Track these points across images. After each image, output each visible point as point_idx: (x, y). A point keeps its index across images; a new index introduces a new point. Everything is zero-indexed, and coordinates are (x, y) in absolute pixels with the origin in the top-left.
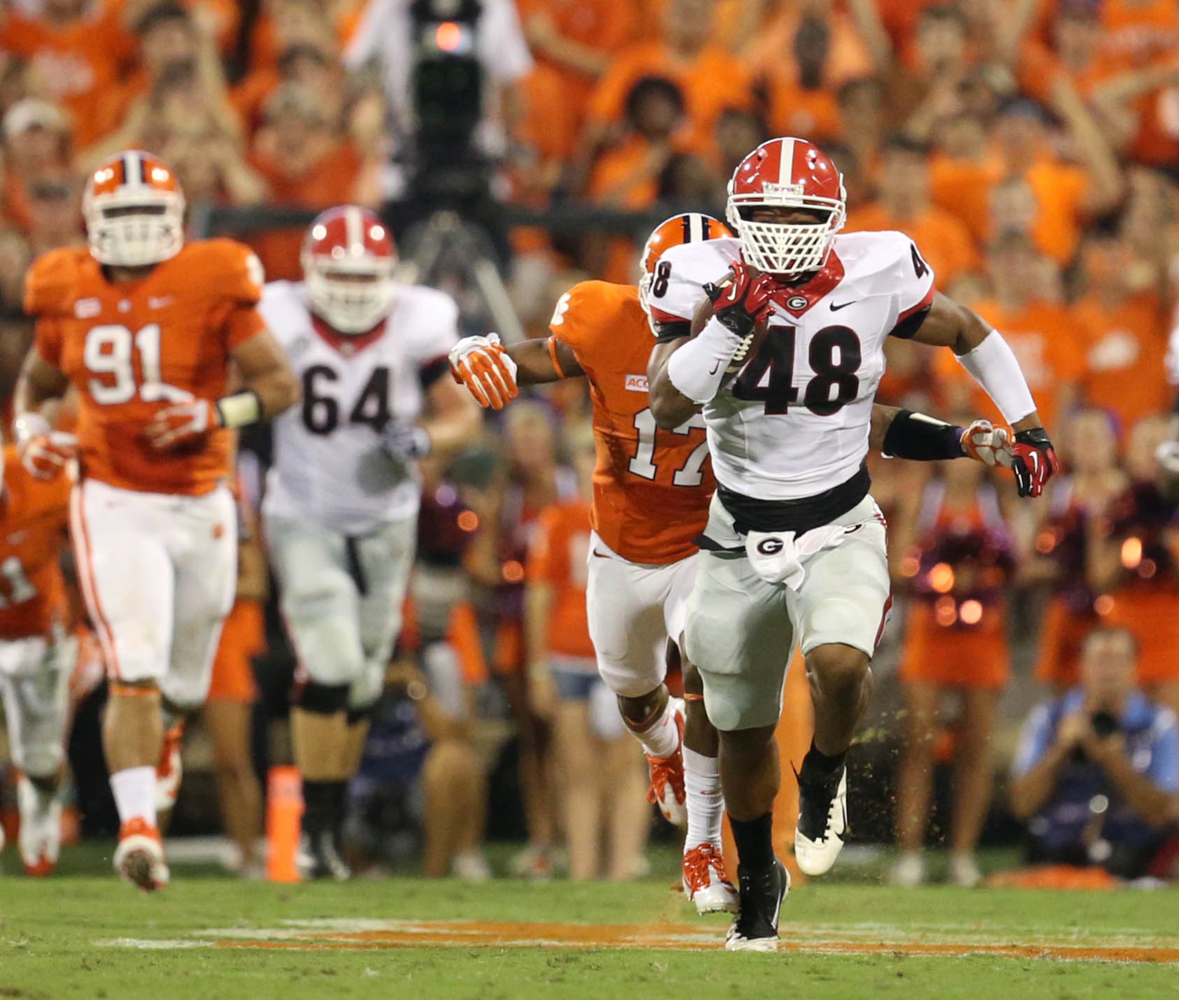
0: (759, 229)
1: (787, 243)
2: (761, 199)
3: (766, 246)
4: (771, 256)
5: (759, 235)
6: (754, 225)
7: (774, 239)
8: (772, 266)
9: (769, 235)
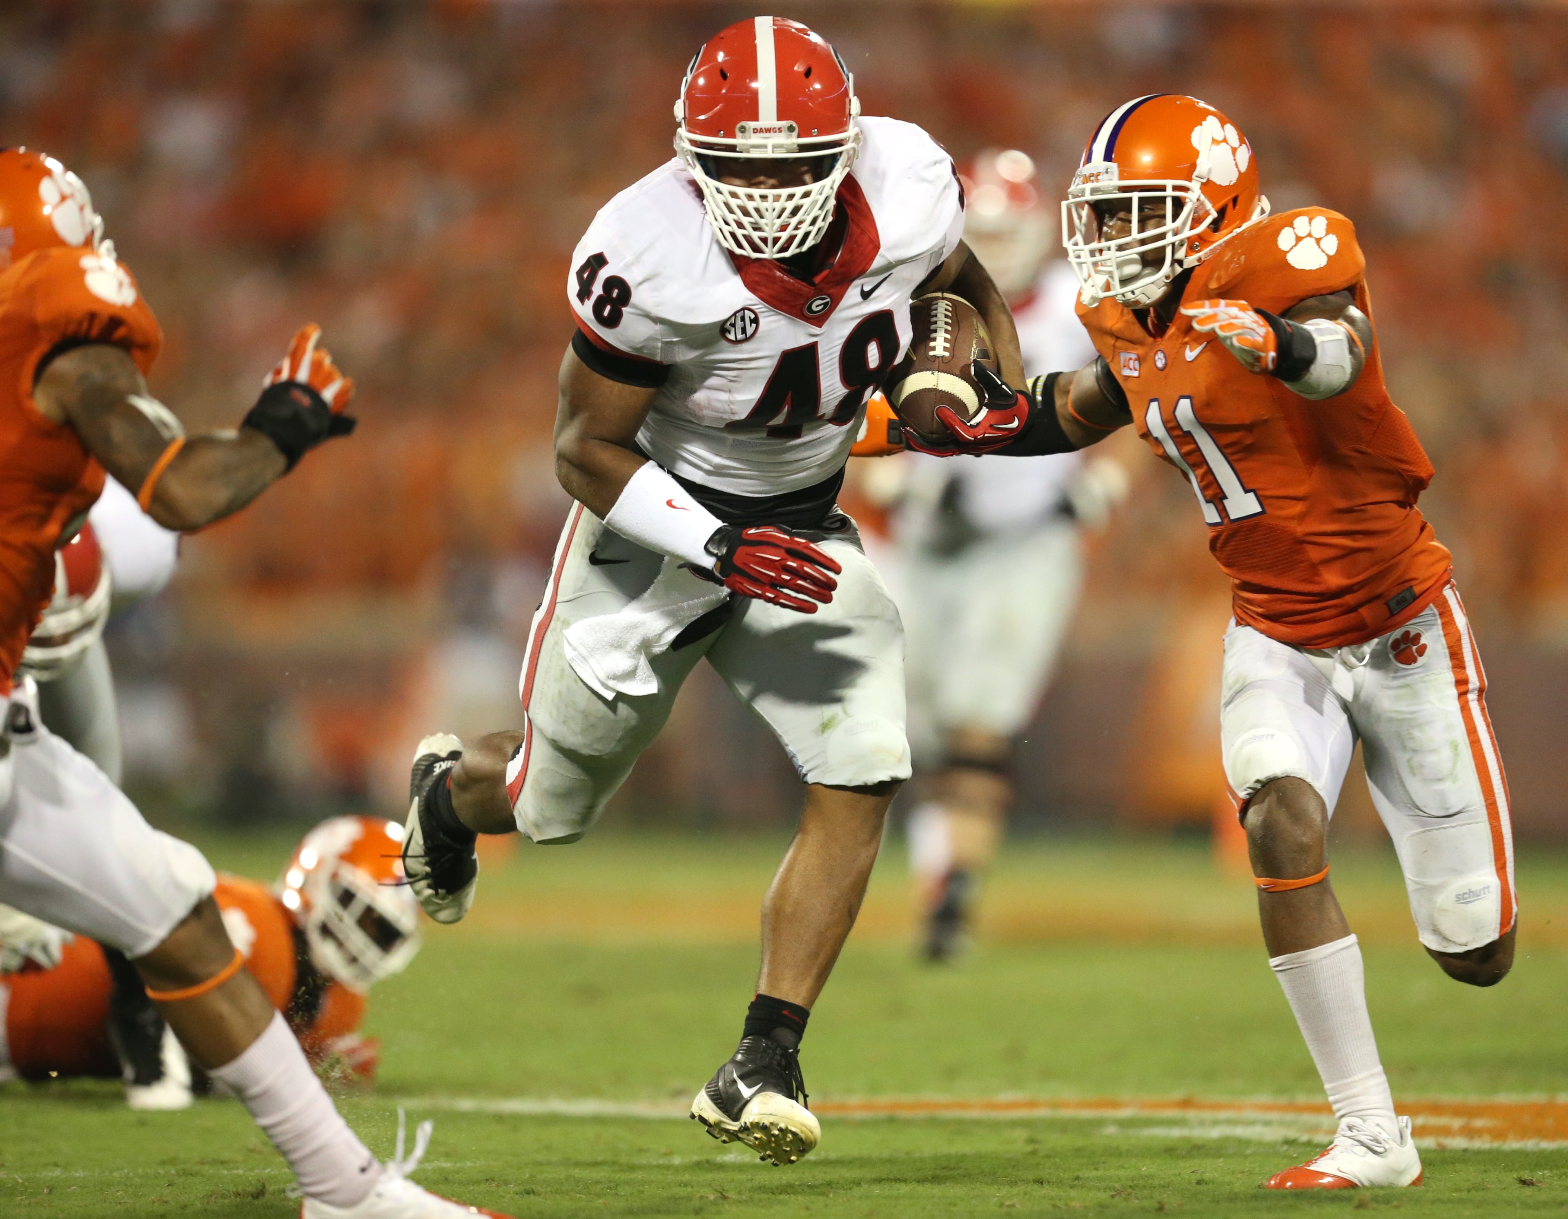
0: (734, 195)
1: (779, 217)
2: (732, 148)
3: (745, 220)
4: (755, 235)
5: (733, 202)
6: (725, 188)
7: (757, 210)
8: (756, 249)
9: (750, 206)
